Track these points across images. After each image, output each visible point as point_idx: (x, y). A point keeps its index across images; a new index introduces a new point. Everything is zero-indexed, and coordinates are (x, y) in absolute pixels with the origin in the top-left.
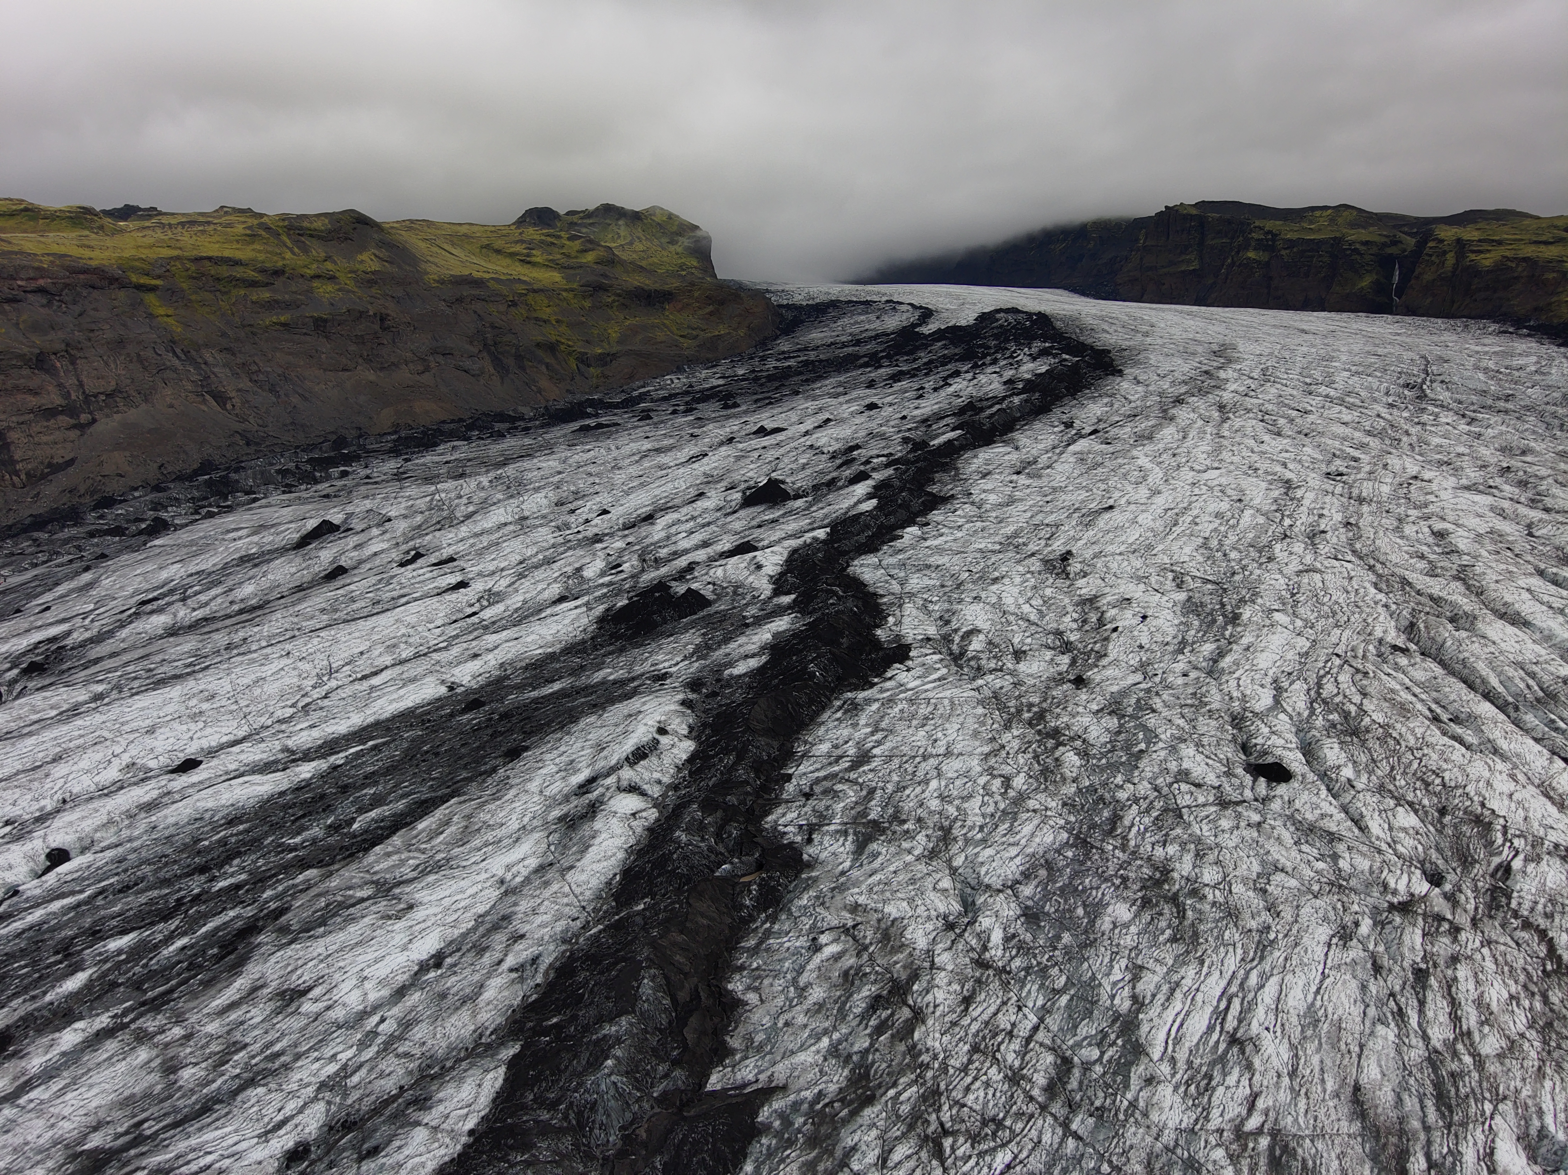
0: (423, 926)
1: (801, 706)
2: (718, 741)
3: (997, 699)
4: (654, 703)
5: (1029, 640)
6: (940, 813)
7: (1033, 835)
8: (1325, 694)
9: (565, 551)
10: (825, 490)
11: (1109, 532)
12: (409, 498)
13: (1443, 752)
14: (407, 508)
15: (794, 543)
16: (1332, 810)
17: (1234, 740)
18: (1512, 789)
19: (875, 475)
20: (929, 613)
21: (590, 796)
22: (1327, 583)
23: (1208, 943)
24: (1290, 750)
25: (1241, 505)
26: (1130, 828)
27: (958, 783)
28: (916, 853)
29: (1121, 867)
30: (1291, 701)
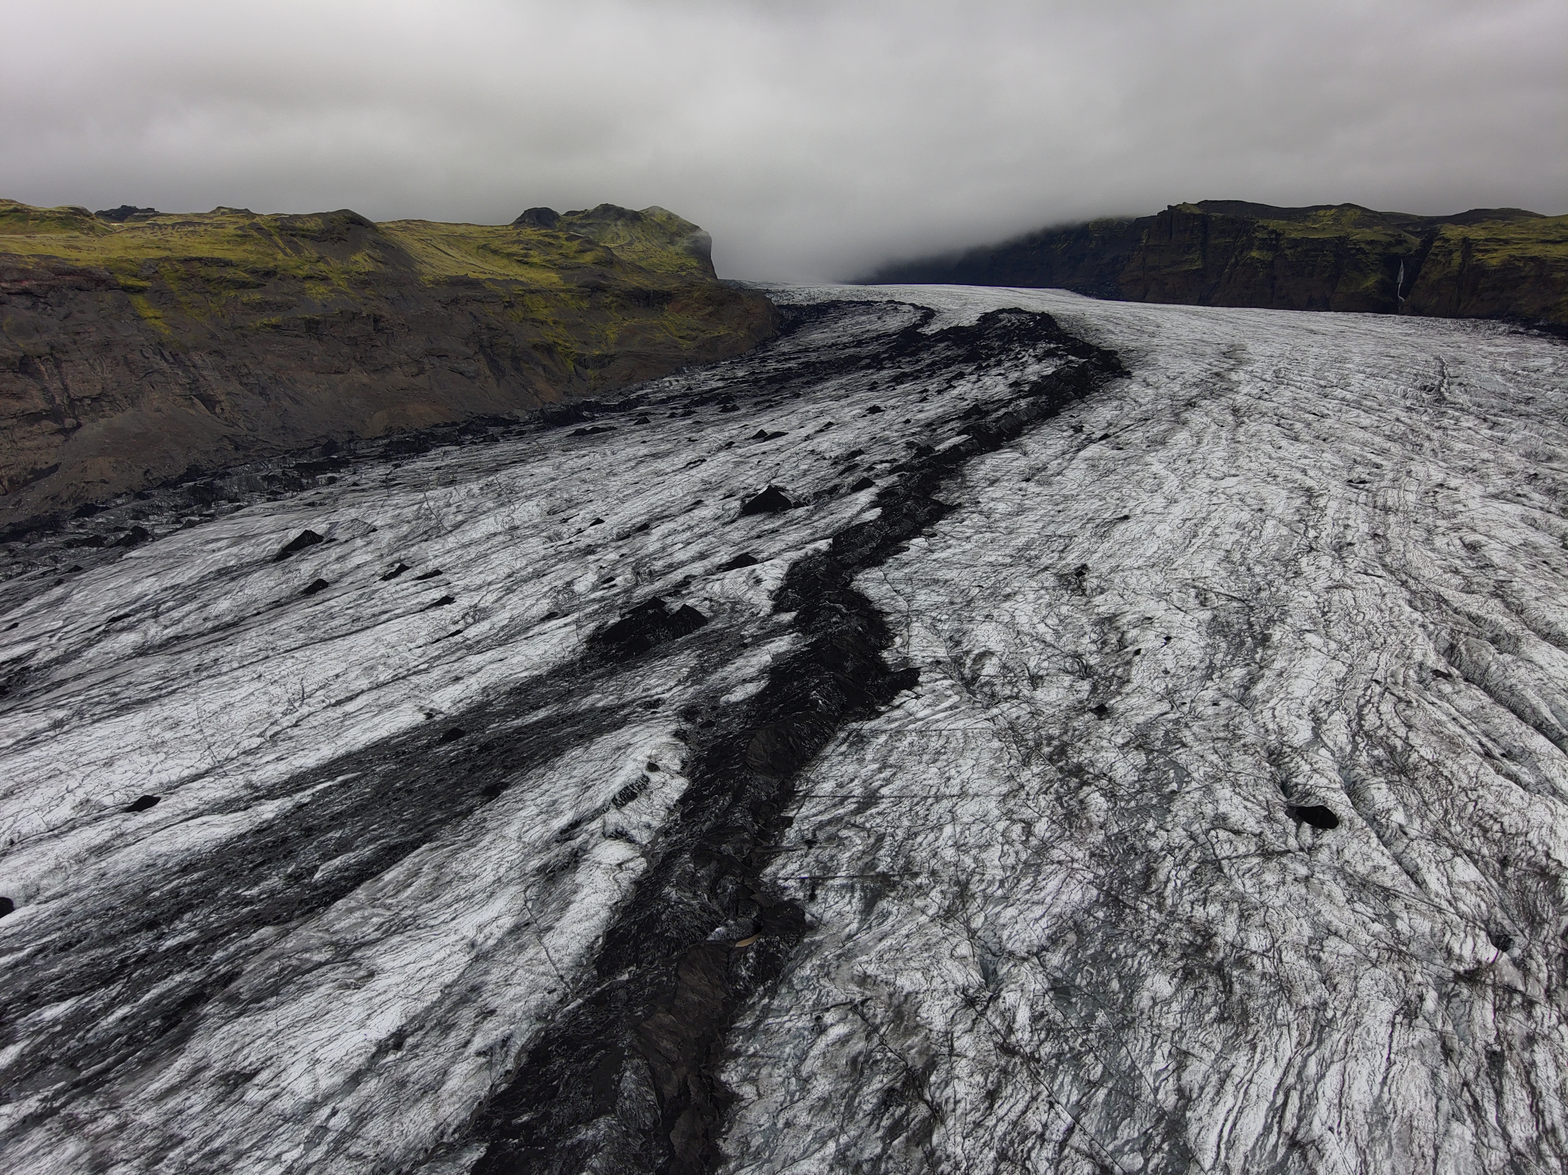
0: (383, 998)
1: (802, 739)
2: (713, 780)
3: (1013, 731)
4: (645, 734)
5: (1045, 664)
6: (956, 865)
7: (1059, 891)
8: (1367, 726)
9: (556, 564)
10: (826, 498)
11: (1125, 544)
12: (397, 506)
13: (1500, 794)
14: (394, 517)
15: (795, 555)
16: (1385, 862)
17: (1273, 778)
19: (878, 482)
20: (938, 633)
21: (572, 843)
22: (1359, 600)
23: (1260, 1023)
24: (1334, 790)
25: (1263, 515)
26: (1166, 884)
27: (975, 828)
28: (931, 912)
29: (1158, 931)
30: (1331, 734)
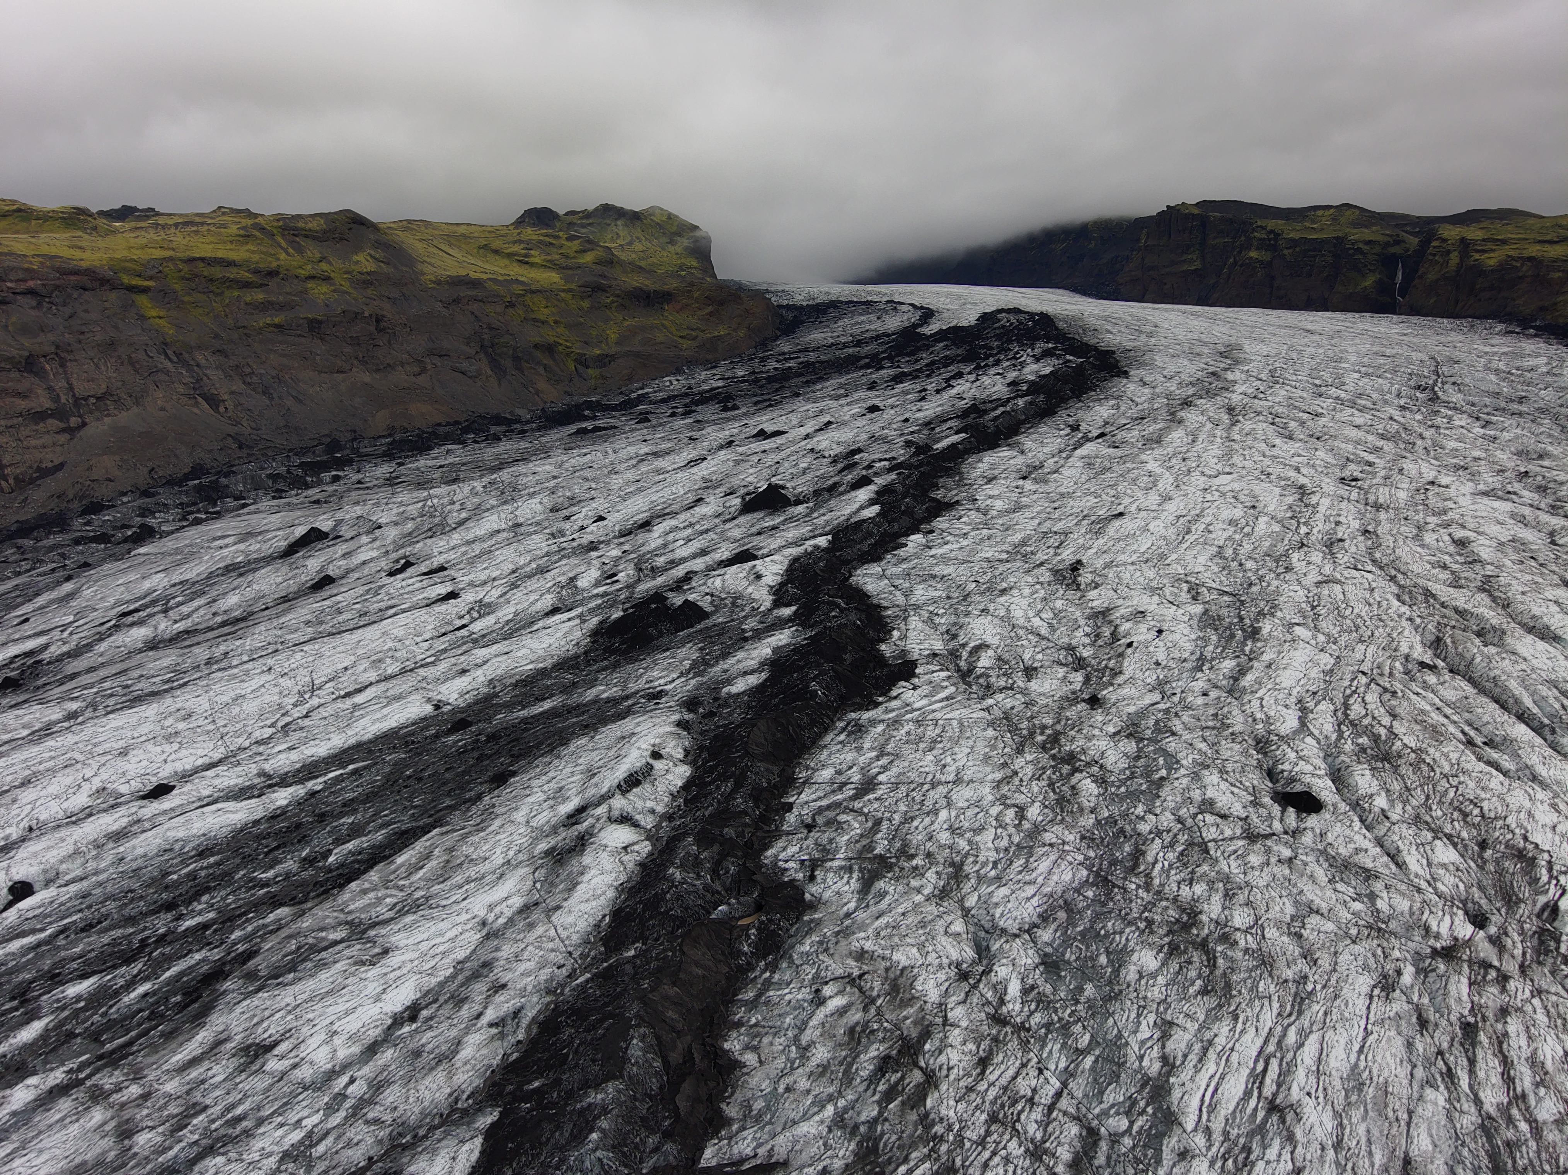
0: (398, 973)
1: (803, 728)
2: (715, 767)
3: (1008, 720)
5: (1040, 656)
6: (951, 847)
7: (1050, 872)
8: (1352, 715)
9: (559, 560)
10: (826, 495)
11: (1119, 540)
14: (398, 514)
16: (1368, 844)
17: (1260, 766)
18: (1555, 820)
19: (877, 480)
21: (579, 827)
22: (1348, 595)
23: (1242, 995)
24: (1319, 777)
25: (1255, 512)
26: (1154, 864)
27: (969, 813)
28: (926, 892)
29: (1146, 909)
30: (1317, 723)
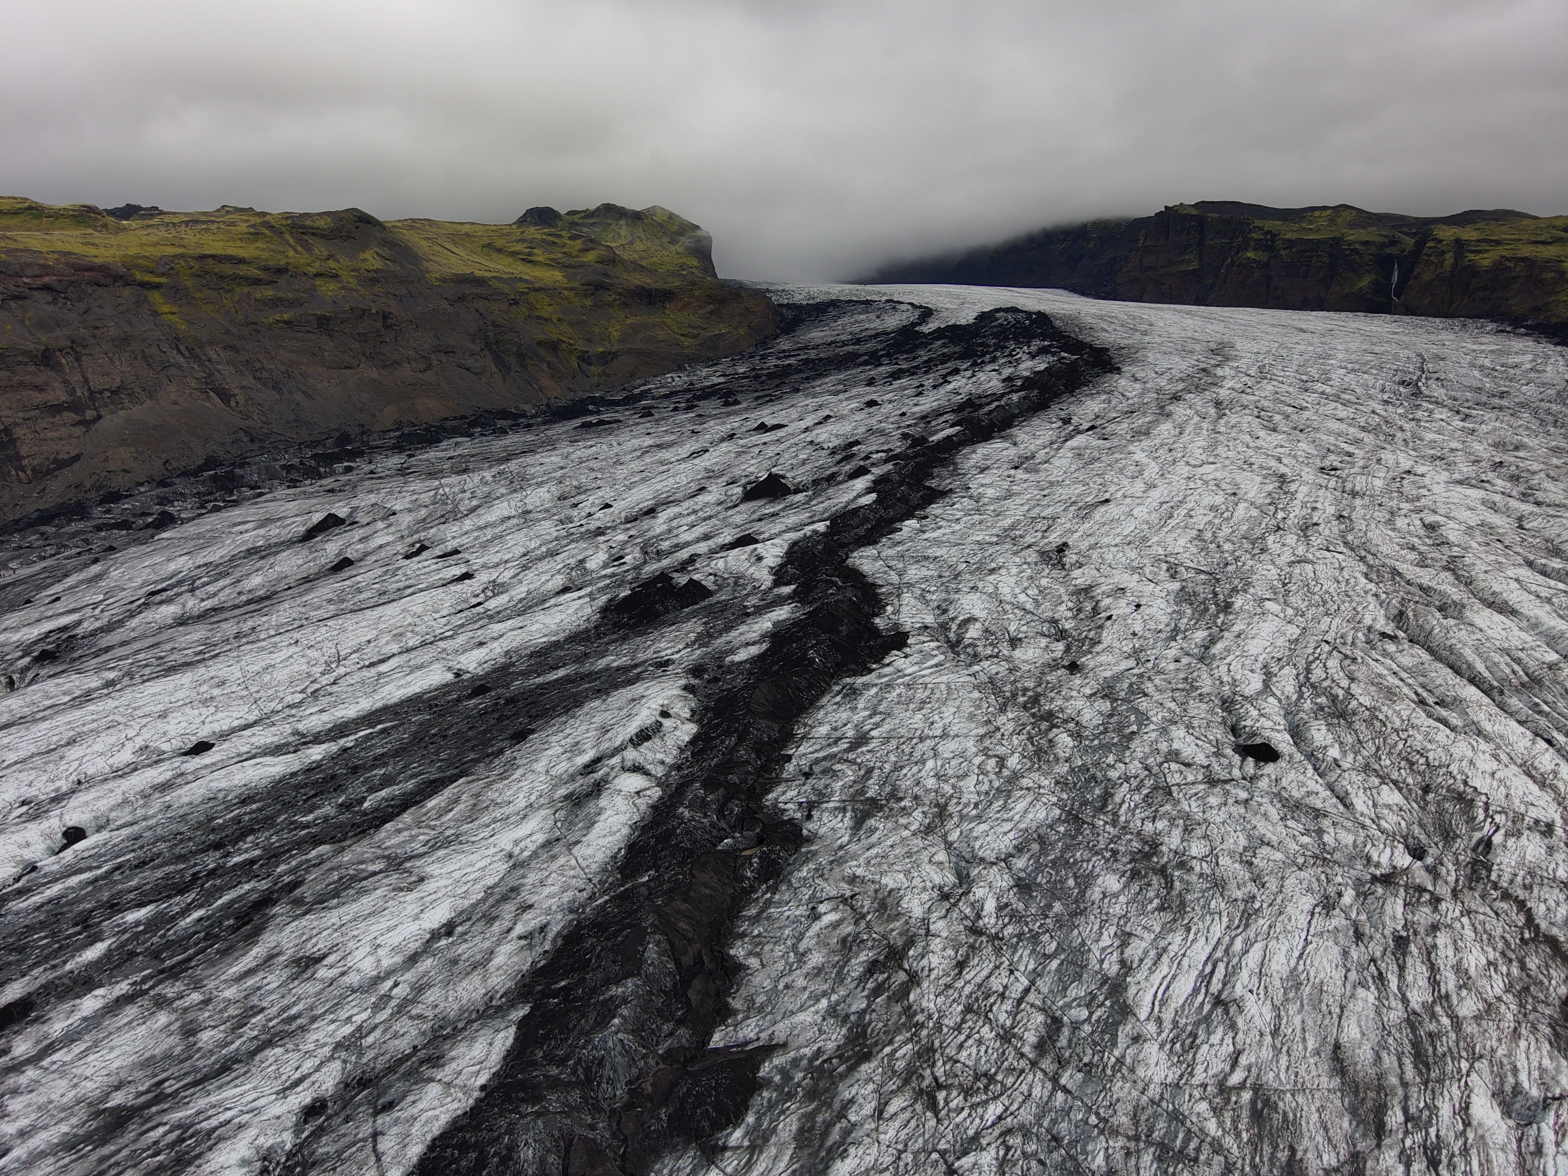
0: (435, 898)
1: (801, 691)
2: (720, 723)
3: (992, 684)
4: (657, 688)
5: (1024, 628)
6: (936, 791)
7: (1025, 811)
8: (1313, 678)
9: (568, 544)
10: (825, 484)
11: (1104, 524)
12: (414, 492)
13: (1428, 734)
14: (412, 502)
15: (794, 536)
16: (1318, 788)
17: (1224, 722)
18: (1495, 768)
19: (874, 470)
20: (927, 603)
21: (595, 775)
22: (1318, 573)
23: (1195, 911)
24: (1278, 731)
25: (1236, 499)
26: (1121, 805)
27: (954, 762)
28: (913, 828)
29: (1111, 841)
30: (1280, 686)
